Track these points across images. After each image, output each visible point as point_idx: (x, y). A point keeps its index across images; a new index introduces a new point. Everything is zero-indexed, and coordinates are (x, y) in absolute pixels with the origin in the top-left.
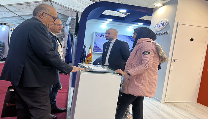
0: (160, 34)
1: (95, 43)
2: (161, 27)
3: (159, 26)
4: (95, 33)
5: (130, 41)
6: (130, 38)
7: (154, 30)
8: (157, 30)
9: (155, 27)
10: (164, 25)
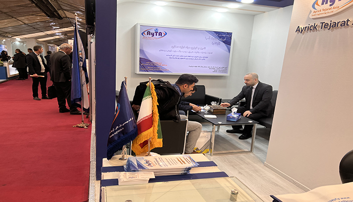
1: (142, 51)
3: (333, 2)
4: (139, 27)
5: (219, 43)
6: (220, 37)
7: (312, 13)
8: (323, 12)
9: (316, 3)
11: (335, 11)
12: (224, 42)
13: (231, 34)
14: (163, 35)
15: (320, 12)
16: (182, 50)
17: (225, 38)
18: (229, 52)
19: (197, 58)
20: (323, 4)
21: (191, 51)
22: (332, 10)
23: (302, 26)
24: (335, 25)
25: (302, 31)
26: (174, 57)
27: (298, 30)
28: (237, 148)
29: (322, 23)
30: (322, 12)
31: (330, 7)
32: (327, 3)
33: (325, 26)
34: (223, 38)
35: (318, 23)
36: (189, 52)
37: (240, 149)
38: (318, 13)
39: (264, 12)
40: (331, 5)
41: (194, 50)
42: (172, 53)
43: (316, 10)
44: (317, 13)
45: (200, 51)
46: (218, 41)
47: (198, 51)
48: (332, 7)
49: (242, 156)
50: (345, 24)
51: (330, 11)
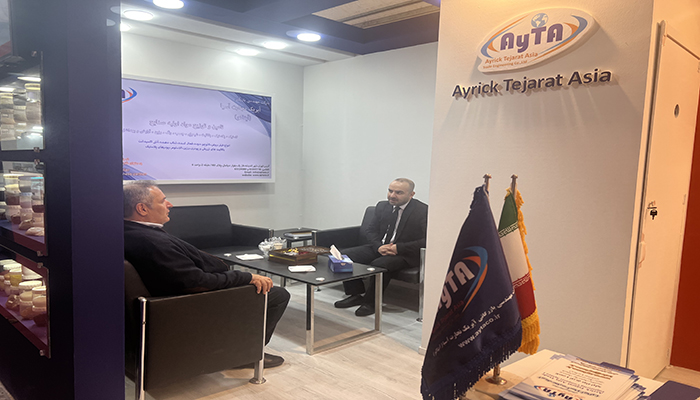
0: (534, 83)
2: (542, 49)
3: (523, 45)
5: (249, 118)
6: (249, 106)
7: (483, 64)
8: (507, 62)
9: (489, 45)
10: (564, 38)
11: (531, 61)
12: (257, 115)
13: (268, 100)
14: (127, 96)
15: (500, 63)
16: (172, 130)
17: (259, 107)
18: (270, 136)
19: (207, 147)
20: (503, 48)
21: (194, 131)
22: (524, 59)
23: (465, 86)
24: (534, 85)
25: (466, 94)
26: (157, 145)
27: (457, 92)
28: (345, 329)
29: (508, 81)
30: (504, 62)
31: (520, 54)
32: (511, 47)
33: (514, 86)
34: (256, 107)
35: (499, 80)
36: (190, 135)
37: (352, 329)
38: (497, 64)
39: (325, 61)
40: (519, 51)
41: (200, 131)
42: (153, 137)
43: (490, 59)
44: (492, 64)
45: (213, 132)
46: (246, 113)
47: (208, 132)
48: (524, 53)
49: (366, 342)
50: (555, 83)
51: (520, 60)
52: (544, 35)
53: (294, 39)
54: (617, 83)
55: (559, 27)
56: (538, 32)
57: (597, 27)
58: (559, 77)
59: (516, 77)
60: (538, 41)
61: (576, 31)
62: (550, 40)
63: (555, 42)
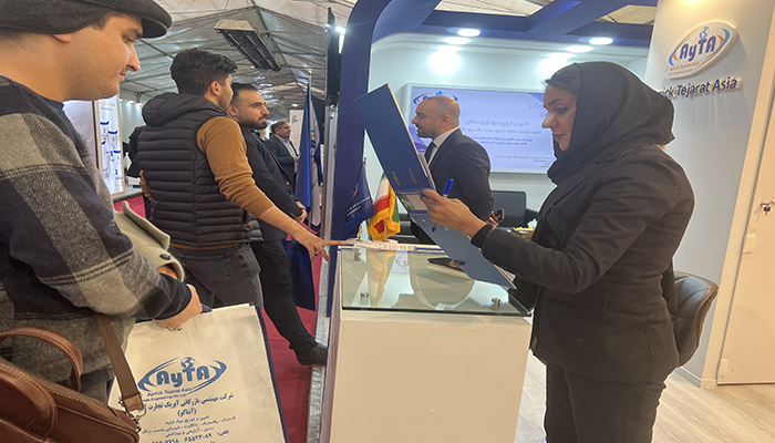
0: (694, 89)
2: (702, 58)
3: (693, 55)
4: (409, 90)
7: (669, 71)
8: (682, 70)
9: (673, 55)
10: (716, 48)
11: (695, 69)
15: (678, 70)
19: (511, 142)
20: (681, 57)
21: (501, 128)
22: (691, 68)
24: (694, 91)
29: (680, 87)
30: (680, 70)
31: (690, 63)
32: (686, 56)
33: (682, 91)
35: (675, 86)
36: (497, 131)
38: (675, 71)
40: (690, 60)
43: (673, 67)
44: (673, 72)
45: (518, 129)
47: (514, 128)
48: (692, 62)
50: (704, 89)
51: (688, 68)
52: (705, 44)
53: (587, 44)
54: (741, 89)
55: (713, 38)
56: (701, 42)
57: (737, 38)
58: (708, 84)
59: (685, 84)
60: (700, 53)
61: (723, 42)
62: (707, 51)
63: (710, 52)
